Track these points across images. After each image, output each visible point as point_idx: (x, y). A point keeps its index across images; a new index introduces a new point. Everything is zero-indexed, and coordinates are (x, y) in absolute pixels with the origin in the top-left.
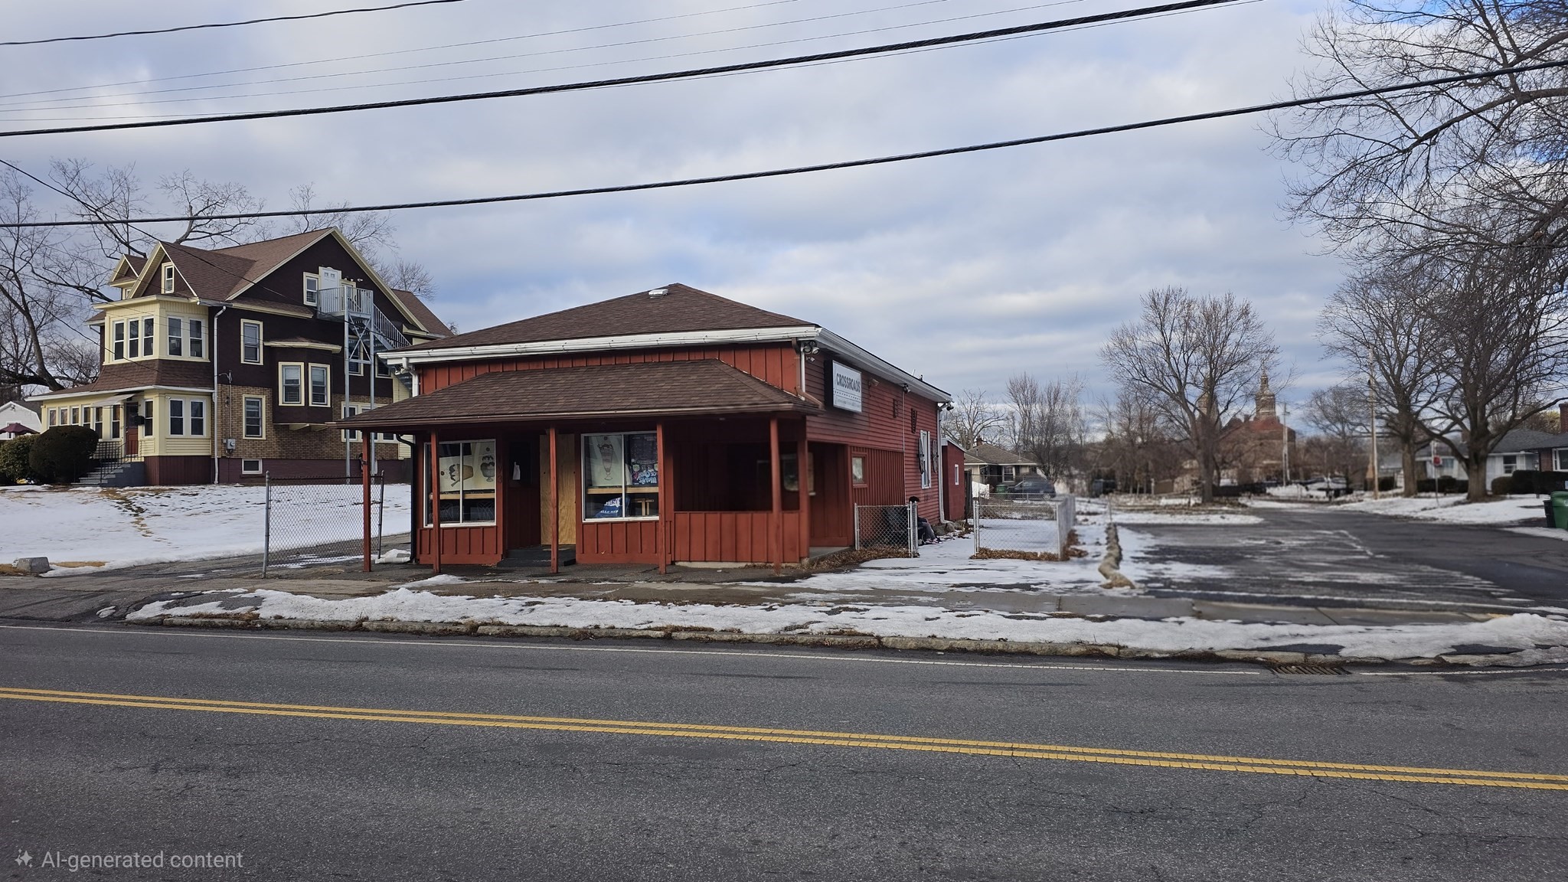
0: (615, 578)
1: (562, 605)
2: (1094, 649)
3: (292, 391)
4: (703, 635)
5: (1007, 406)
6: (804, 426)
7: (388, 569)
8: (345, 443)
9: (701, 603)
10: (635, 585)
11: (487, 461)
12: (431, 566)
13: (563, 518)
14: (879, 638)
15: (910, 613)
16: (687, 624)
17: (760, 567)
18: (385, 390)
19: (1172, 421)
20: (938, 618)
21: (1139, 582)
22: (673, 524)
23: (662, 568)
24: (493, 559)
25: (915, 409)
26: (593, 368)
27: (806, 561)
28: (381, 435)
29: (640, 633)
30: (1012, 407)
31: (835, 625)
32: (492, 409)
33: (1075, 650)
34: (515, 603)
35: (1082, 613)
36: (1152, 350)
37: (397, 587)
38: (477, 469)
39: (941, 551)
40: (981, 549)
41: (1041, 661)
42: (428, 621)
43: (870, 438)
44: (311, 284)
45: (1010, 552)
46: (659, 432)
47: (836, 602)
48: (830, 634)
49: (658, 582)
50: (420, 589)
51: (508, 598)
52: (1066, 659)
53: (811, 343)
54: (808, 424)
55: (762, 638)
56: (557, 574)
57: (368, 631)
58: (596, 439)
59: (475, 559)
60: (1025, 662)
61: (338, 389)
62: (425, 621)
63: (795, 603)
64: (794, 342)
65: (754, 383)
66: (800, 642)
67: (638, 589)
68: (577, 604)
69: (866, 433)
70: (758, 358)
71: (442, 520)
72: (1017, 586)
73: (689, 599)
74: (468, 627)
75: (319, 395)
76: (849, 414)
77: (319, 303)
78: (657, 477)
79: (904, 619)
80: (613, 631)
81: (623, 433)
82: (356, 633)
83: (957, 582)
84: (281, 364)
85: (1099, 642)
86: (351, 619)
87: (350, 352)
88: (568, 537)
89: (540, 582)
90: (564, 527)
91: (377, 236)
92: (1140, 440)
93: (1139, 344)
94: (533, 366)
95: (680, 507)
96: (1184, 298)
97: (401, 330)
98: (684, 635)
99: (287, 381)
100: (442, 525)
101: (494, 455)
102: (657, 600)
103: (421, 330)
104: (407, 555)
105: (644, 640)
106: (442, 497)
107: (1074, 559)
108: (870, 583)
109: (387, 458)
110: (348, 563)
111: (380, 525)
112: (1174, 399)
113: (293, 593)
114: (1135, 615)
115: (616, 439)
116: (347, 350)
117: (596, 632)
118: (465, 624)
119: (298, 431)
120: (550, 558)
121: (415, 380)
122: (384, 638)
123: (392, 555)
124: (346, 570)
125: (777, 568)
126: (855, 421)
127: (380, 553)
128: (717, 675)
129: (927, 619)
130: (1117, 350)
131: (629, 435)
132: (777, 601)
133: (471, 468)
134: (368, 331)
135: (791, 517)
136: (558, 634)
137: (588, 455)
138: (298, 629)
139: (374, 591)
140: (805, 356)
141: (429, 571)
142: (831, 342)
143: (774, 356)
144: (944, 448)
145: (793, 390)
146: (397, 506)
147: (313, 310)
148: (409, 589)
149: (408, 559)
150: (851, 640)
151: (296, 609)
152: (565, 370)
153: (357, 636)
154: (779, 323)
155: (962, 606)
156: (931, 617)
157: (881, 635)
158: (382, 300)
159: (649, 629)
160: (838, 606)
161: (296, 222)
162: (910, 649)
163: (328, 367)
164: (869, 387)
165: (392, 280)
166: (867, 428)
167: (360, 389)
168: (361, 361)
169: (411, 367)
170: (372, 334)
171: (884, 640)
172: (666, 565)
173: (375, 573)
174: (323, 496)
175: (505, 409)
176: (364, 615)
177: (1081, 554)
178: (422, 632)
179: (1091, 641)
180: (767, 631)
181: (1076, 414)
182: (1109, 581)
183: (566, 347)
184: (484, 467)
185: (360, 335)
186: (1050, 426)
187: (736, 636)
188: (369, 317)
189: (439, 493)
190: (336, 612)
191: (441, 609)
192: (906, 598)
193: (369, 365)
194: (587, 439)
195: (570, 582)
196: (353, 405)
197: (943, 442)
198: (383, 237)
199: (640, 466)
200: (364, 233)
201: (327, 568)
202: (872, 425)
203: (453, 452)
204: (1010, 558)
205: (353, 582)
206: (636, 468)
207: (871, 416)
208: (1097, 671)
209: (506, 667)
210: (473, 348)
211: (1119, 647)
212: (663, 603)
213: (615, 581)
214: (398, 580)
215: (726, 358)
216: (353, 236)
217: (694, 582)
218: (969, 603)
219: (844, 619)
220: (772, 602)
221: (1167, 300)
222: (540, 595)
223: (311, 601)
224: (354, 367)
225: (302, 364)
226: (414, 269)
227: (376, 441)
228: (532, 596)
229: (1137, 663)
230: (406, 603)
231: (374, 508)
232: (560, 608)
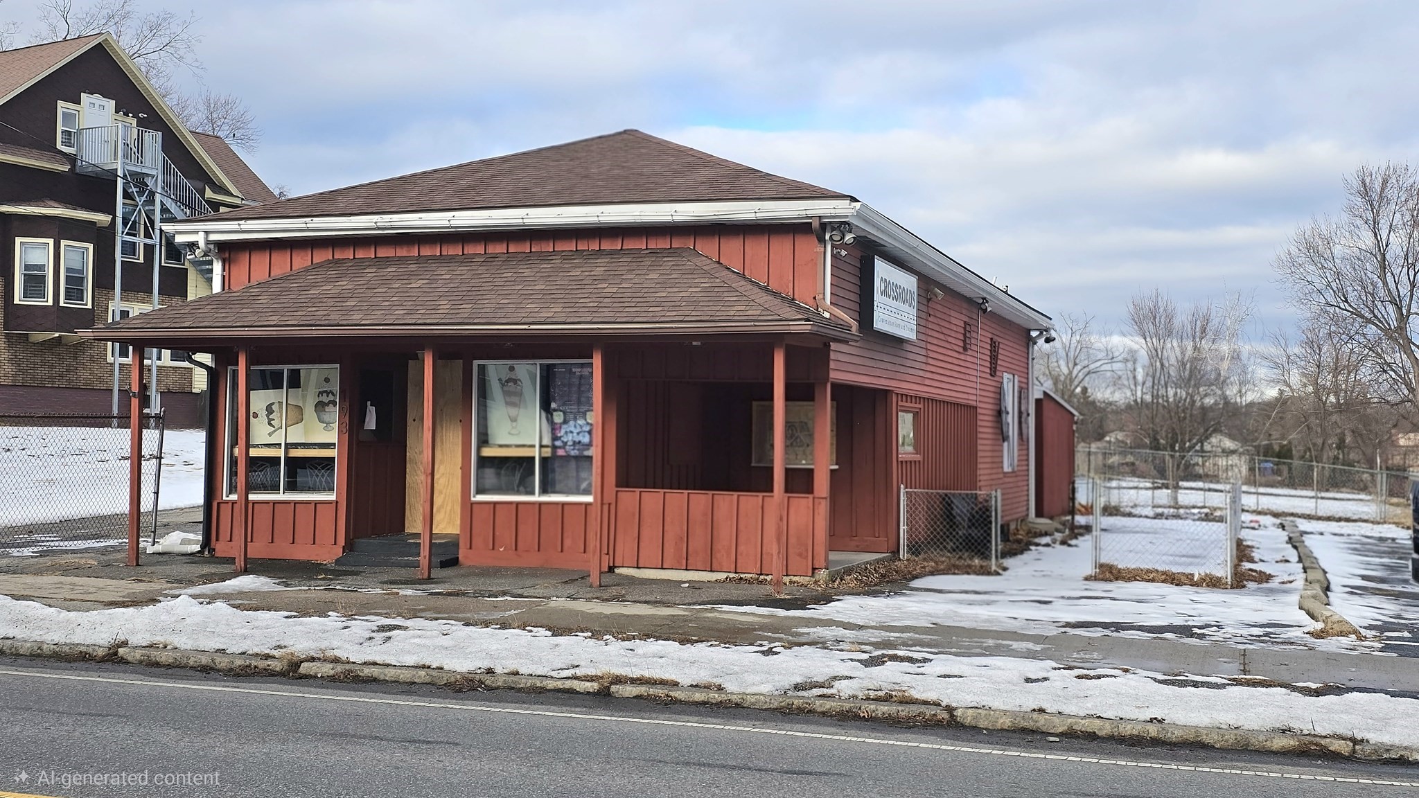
0: (520, 591)
1: (437, 633)
2: (1311, 743)
3: (34, 282)
4: (660, 692)
5: (1125, 342)
6: (827, 360)
7: (166, 563)
8: (112, 365)
9: (658, 638)
10: (552, 604)
11: (325, 399)
12: (231, 560)
13: (441, 492)
14: (950, 709)
15: (999, 668)
16: (635, 673)
17: (749, 582)
18: (175, 284)
19: (1385, 372)
20: (1046, 679)
21: (1370, 628)
22: (613, 507)
23: (594, 579)
24: (329, 552)
25: (996, 338)
26: (495, 256)
27: (822, 574)
28: (166, 353)
29: (559, 684)
30: (1136, 343)
31: (876, 685)
32: (334, 317)
33: (1279, 743)
34: (361, 627)
35: (1286, 678)
36: (1356, 261)
37: (177, 592)
38: (309, 411)
39: (1039, 566)
40: (1101, 566)
41: (1224, 759)
42: (222, 651)
43: (927, 382)
44: (68, 117)
45: (1149, 571)
46: (597, 361)
47: (877, 645)
48: (868, 699)
49: (589, 600)
50: (212, 598)
51: (350, 617)
52: (1266, 758)
53: (843, 226)
54: (832, 355)
55: (758, 701)
56: (429, 580)
57: (127, 662)
58: (495, 369)
59: (302, 552)
60: (1197, 761)
61: (103, 281)
62: (218, 651)
63: (809, 644)
64: (816, 224)
65: (749, 287)
66: (820, 710)
67: (555, 610)
68: (460, 632)
69: (921, 373)
70: (756, 248)
71: (250, 488)
72: (1170, 628)
73: (639, 630)
74: (285, 663)
75: (75, 290)
76: (897, 342)
77: (79, 149)
78: (590, 432)
79: (990, 678)
80: (515, 678)
81: (538, 362)
82: (108, 665)
83: (1072, 618)
84: (18, 240)
85: (1320, 730)
86: (101, 642)
87: (125, 224)
88: (448, 523)
89: (402, 592)
90: (442, 506)
91: (172, 50)
92: (1332, 399)
93: (1338, 250)
94: (402, 252)
95: (624, 481)
96: (1411, 181)
97: (202, 194)
98: (630, 691)
99: (27, 267)
100: (252, 497)
101: (337, 389)
102: (587, 631)
103: (232, 195)
104: (196, 542)
105: (565, 696)
106: (253, 452)
107: (1251, 585)
108: (929, 615)
109: (176, 389)
110: (104, 551)
111: (157, 493)
112: (1390, 338)
113: (14, 597)
114: (1377, 687)
115: (528, 371)
116: (119, 221)
117: (489, 680)
118: (280, 659)
119: (43, 343)
120: (419, 555)
121: (217, 267)
122: (152, 675)
123: (173, 541)
124: (100, 562)
125: (778, 583)
126: (903, 353)
127: (155, 536)
128: (688, 764)
129: (1028, 680)
130: (1302, 259)
131: (549, 366)
132: (780, 640)
133: (300, 409)
134: (152, 194)
135: (801, 503)
136: (428, 679)
137: (484, 394)
138: (18, 655)
139: (140, 598)
140: (832, 247)
141: (227, 569)
142: (874, 226)
143: (781, 247)
144: (1038, 402)
145: (811, 301)
146: (186, 464)
147: (72, 159)
148: (194, 597)
149: (198, 548)
150: (905, 711)
151: (16, 623)
152: (451, 259)
153: (107, 670)
154: (791, 194)
155: (1084, 661)
156: (1034, 677)
157: (954, 705)
158: (174, 147)
159: (575, 678)
160: (879, 652)
161: (50, 25)
162: (1002, 730)
163: (91, 247)
164: (929, 300)
165: (193, 119)
166: (923, 367)
167: (137, 282)
168: (141, 240)
169: (212, 247)
170: (158, 198)
171: (959, 713)
172: (601, 573)
173: (145, 568)
174: (77, 445)
175: (356, 317)
176: (122, 638)
177: (1264, 578)
178: (211, 669)
179: (1307, 728)
180: (765, 689)
181: (1236, 357)
182: (1319, 626)
183: (454, 223)
184: (320, 406)
185: (141, 200)
186: (1193, 374)
187: (715, 697)
188: (154, 172)
189: (248, 446)
190: (78, 630)
191: (243, 631)
192: (991, 642)
193: (153, 246)
194: (482, 369)
195: (450, 594)
196: (125, 306)
197: (1037, 394)
198: (181, 52)
199: (564, 413)
200: (153, 45)
201: (70, 558)
202: (931, 361)
203: (273, 382)
204: (1149, 581)
205: (109, 582)
206: (558, 418)
207: (929, 347)
208: (1325, 782)
209: (342, 735)
210: (308, 220)
211: (1355, 741)
212: (596, 635)
213: (521, 596)
214: (180, 581)
215: (707, 247)
216: (136, 48)
217: (646, 602)
218: (1095, 655)
219: (889, 675)
220: (771, 640)
221: (1385, 182)
222: (400, 615)
223: (40, 612)
224: (130, 248)
225: (51, 242)
226: (227, 103)
227: (159, 363)
228: (387, 616)
229: (1387, 769)
230: (188, 621)
231: (148, 467)
232: (431, 637)
